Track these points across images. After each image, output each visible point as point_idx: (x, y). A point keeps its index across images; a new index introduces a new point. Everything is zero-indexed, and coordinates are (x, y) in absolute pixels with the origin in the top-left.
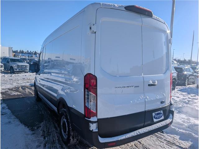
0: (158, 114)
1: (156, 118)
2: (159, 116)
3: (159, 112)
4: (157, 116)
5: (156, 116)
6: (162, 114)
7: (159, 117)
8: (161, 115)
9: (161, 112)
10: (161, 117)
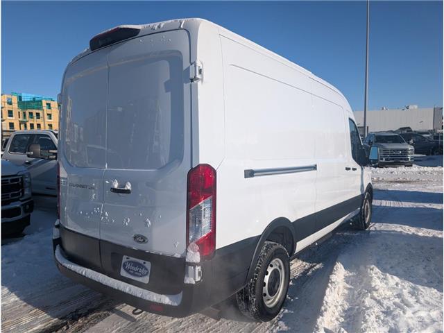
0: (136, 264)
1: (128, 271)
2: (136, 269)
3: (141, 262)
4: (132, 268)
5: (128, 266)
6: (146, 269)
7: (136, 273)
8: (143, 271)
9: (145, 265)
10: (142, 276)
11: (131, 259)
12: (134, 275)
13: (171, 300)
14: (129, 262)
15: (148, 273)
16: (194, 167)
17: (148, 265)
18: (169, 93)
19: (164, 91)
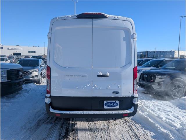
0: (111, 103)
1: (108, 106)
6: (117, 103)
7: (113, 106)
8: (116, 104)
9: (116, 102)
10: (116, 106)
11: (108, 101)
12: (111, 107)
13: (129, 111)
14: (108, 103)
15: (118, 105)
16: (135, 66)
17: (117, 102)
18: (125, 42)
19: (123, 41)
